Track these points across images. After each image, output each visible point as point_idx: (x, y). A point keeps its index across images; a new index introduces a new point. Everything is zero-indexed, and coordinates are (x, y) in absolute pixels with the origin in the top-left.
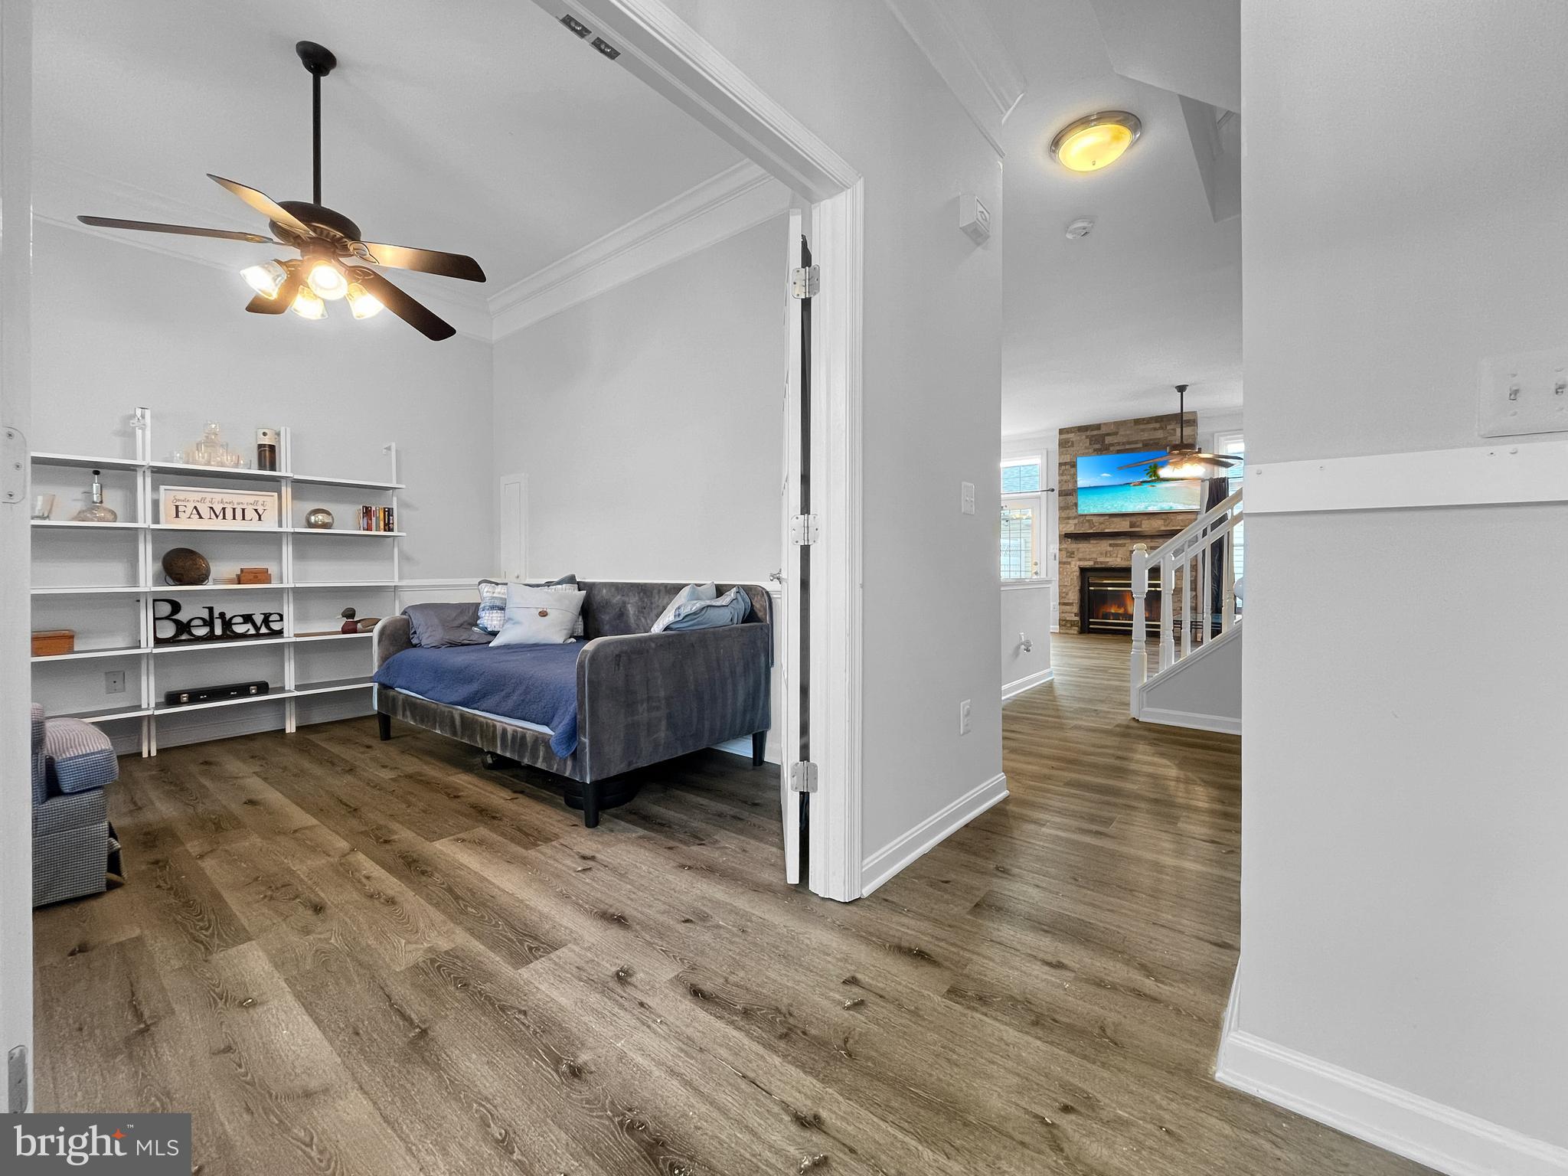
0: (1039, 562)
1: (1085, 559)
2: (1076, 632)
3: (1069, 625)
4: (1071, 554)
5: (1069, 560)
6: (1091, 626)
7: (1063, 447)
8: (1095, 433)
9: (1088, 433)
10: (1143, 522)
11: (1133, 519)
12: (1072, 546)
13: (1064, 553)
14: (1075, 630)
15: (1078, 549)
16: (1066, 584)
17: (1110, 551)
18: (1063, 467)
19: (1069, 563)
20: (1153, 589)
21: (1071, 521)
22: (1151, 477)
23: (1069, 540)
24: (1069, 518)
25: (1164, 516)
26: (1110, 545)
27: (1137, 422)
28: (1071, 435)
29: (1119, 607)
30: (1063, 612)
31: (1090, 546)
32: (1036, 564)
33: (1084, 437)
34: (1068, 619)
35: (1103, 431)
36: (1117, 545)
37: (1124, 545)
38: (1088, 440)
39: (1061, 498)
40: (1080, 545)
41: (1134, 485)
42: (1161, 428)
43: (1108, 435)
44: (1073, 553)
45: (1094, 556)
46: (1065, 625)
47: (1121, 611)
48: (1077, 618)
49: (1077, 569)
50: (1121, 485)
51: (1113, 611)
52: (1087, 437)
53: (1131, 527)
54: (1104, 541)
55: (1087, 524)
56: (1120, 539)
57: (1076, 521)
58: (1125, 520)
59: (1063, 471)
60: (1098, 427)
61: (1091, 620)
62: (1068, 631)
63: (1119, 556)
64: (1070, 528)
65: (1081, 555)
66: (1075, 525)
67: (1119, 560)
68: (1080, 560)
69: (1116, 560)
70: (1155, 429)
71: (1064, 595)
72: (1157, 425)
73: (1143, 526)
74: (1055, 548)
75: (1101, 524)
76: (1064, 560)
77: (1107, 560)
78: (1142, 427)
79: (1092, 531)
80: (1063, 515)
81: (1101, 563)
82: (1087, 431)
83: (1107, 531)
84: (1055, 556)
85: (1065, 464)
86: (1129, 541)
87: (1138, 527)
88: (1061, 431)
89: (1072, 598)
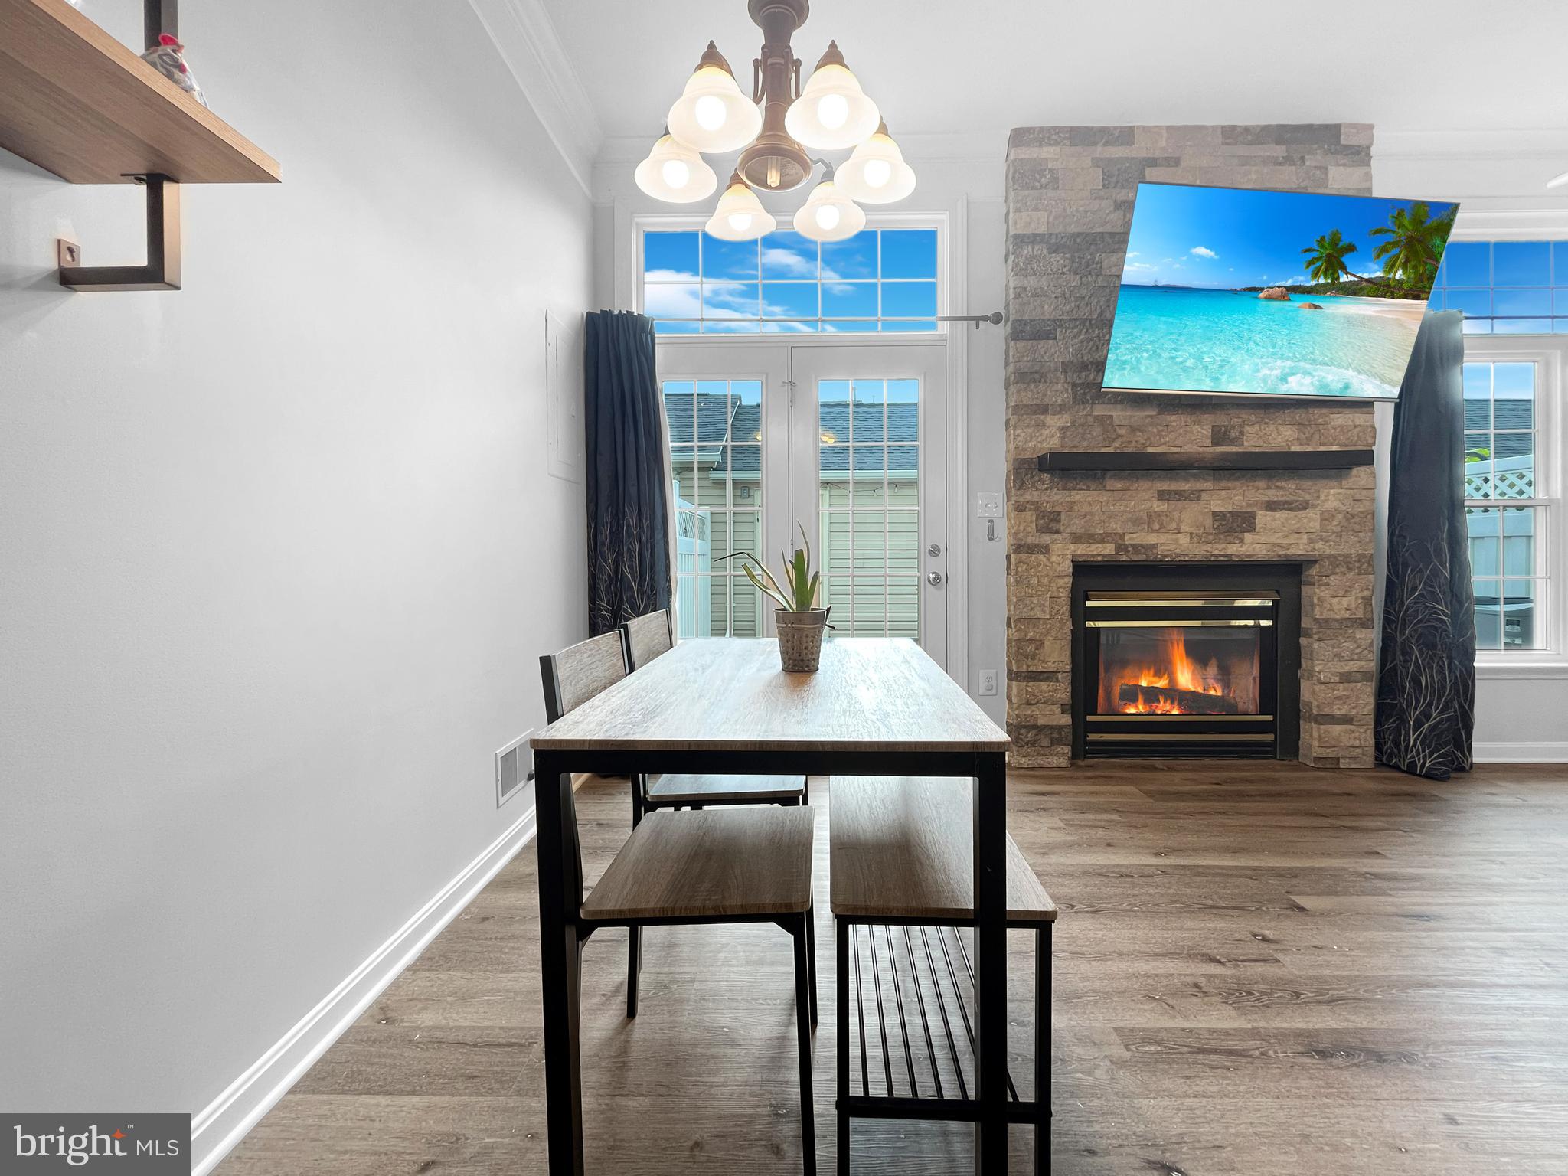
0: (942, 547)
1: (1088, 538)
2: (1064, 762)
3: (1046, 742)
4: (1050, 522)
5: (1046, 538)
6: (1092, 737)
7: (1026, 187)
8: (1118, 152)
9: (1100, 151)
10: (1247, 428)
11: (1221, 419)
12: (1052, 495)
13: (1030, 516)
14: (1060, 756)
15: (1071, 506)
16: (1038, 613)
17: (1159, 514)
18: (1027, 251)
19: (1045, 549)
20: (1251, 623)
21: (1050, 420)
22: (1315, 275)
23: (1046, 476)
24: (1044, 410)
25: (1299, 414)
26: (1161, 495)
27: (1231, 134)
28: (1048, 152)
29: (1158, 674)
30: (1028, 703)
31: (1104, 497)
32: (934, 552)
33: (1088, 162)
34: (1041, 722)
35: (1139, 150)
36: (1179, 496)
37: (1195, 496)
38: (1100, 170)
39: (1021, 344)
40: (1077, 496)
41: (1269, 298)
42: (1288, 160)
43: (1152, 162)
44: (1056, 518)
45: (1116, 527)
46: (1032, 743)
47: (1162, 683)
48: (1066, 720)
49: (1067, 568)
50: (1234, 291)
51: (1144, 684)
52: (1097, 162)
53: (1215, 444)
54: (1145, 484)
55: (1097, 431)
56: (1186, 479)
57: (1065, 420)
58: (1199, 423)
59: (1029, 259)
60: (1125, 135)
61: (1090, 718)
62: (1042, 761)
63: (1184, 528)
64: (1050, 438)
65: (1077, 525)
66: (1063, 429)
67: (1183, 539)
68: (1076, 539)
69: (1176, 541)
70: (1276, 162)
71: (1030, 648)
72: (1280, 151)
73: (1245, 444)
74: (994, 503)
75: (1133, 429)
76: (1030, 540)
77: (1152, 539)
78: (1242, 150)
79: (1110, 450)
80: (1028, 398)
81: (1137, 548)
82: (1095, 144)
83: (1150, 450)
84: (991, 530)
85: (1035, 239)
86: (1209, 485)
87: (1232, 442)
88: (1019, 137)
89: (1055, 657)
